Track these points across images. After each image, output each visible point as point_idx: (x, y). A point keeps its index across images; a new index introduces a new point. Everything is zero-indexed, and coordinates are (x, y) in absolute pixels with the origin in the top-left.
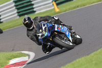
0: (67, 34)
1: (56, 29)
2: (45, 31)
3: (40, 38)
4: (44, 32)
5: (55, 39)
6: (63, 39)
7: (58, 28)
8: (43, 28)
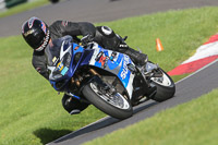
0: (123, 75)
1: (92, 63)
2: (65, 63)
4: (61, 64)
5: (86, 87)
6: (108, 90)
7: (98, 60)
8: (62, 53)
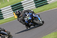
1: (34, 16)
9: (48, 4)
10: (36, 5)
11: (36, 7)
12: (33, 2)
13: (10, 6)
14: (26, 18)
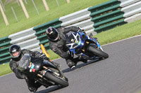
3: (71, 48)
9: (126, 23)
10: (95, 27)
11: (95, 31)
12: (89, 20)
13: (32, 29)
14: (72, 42)
